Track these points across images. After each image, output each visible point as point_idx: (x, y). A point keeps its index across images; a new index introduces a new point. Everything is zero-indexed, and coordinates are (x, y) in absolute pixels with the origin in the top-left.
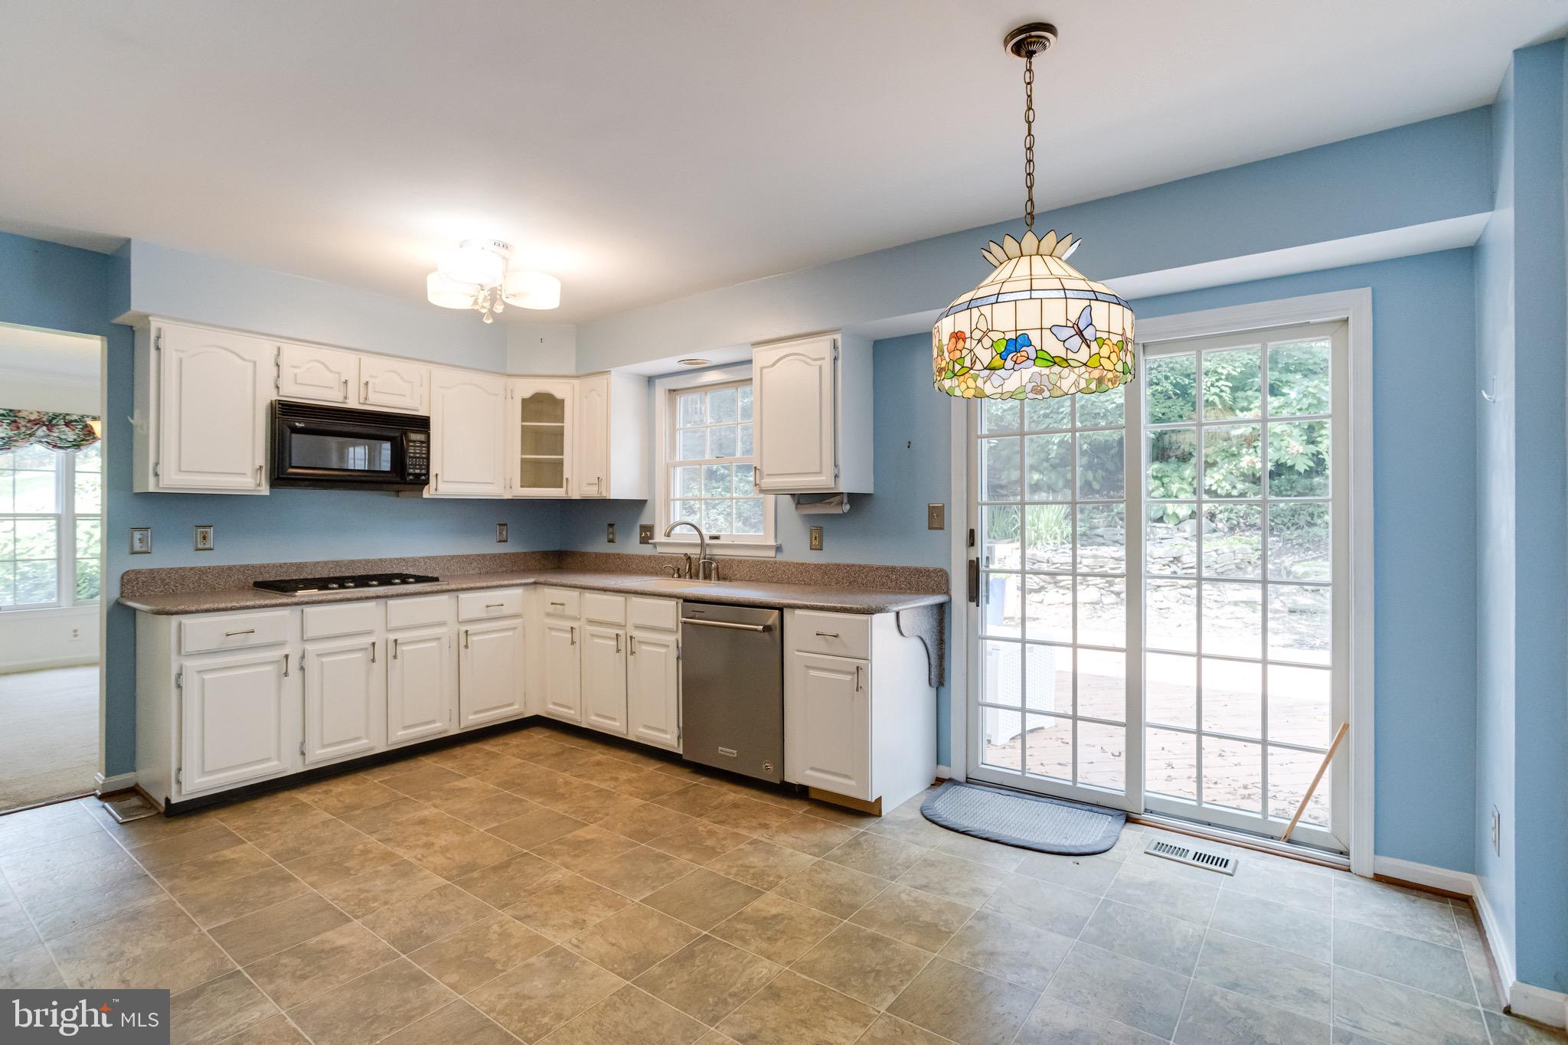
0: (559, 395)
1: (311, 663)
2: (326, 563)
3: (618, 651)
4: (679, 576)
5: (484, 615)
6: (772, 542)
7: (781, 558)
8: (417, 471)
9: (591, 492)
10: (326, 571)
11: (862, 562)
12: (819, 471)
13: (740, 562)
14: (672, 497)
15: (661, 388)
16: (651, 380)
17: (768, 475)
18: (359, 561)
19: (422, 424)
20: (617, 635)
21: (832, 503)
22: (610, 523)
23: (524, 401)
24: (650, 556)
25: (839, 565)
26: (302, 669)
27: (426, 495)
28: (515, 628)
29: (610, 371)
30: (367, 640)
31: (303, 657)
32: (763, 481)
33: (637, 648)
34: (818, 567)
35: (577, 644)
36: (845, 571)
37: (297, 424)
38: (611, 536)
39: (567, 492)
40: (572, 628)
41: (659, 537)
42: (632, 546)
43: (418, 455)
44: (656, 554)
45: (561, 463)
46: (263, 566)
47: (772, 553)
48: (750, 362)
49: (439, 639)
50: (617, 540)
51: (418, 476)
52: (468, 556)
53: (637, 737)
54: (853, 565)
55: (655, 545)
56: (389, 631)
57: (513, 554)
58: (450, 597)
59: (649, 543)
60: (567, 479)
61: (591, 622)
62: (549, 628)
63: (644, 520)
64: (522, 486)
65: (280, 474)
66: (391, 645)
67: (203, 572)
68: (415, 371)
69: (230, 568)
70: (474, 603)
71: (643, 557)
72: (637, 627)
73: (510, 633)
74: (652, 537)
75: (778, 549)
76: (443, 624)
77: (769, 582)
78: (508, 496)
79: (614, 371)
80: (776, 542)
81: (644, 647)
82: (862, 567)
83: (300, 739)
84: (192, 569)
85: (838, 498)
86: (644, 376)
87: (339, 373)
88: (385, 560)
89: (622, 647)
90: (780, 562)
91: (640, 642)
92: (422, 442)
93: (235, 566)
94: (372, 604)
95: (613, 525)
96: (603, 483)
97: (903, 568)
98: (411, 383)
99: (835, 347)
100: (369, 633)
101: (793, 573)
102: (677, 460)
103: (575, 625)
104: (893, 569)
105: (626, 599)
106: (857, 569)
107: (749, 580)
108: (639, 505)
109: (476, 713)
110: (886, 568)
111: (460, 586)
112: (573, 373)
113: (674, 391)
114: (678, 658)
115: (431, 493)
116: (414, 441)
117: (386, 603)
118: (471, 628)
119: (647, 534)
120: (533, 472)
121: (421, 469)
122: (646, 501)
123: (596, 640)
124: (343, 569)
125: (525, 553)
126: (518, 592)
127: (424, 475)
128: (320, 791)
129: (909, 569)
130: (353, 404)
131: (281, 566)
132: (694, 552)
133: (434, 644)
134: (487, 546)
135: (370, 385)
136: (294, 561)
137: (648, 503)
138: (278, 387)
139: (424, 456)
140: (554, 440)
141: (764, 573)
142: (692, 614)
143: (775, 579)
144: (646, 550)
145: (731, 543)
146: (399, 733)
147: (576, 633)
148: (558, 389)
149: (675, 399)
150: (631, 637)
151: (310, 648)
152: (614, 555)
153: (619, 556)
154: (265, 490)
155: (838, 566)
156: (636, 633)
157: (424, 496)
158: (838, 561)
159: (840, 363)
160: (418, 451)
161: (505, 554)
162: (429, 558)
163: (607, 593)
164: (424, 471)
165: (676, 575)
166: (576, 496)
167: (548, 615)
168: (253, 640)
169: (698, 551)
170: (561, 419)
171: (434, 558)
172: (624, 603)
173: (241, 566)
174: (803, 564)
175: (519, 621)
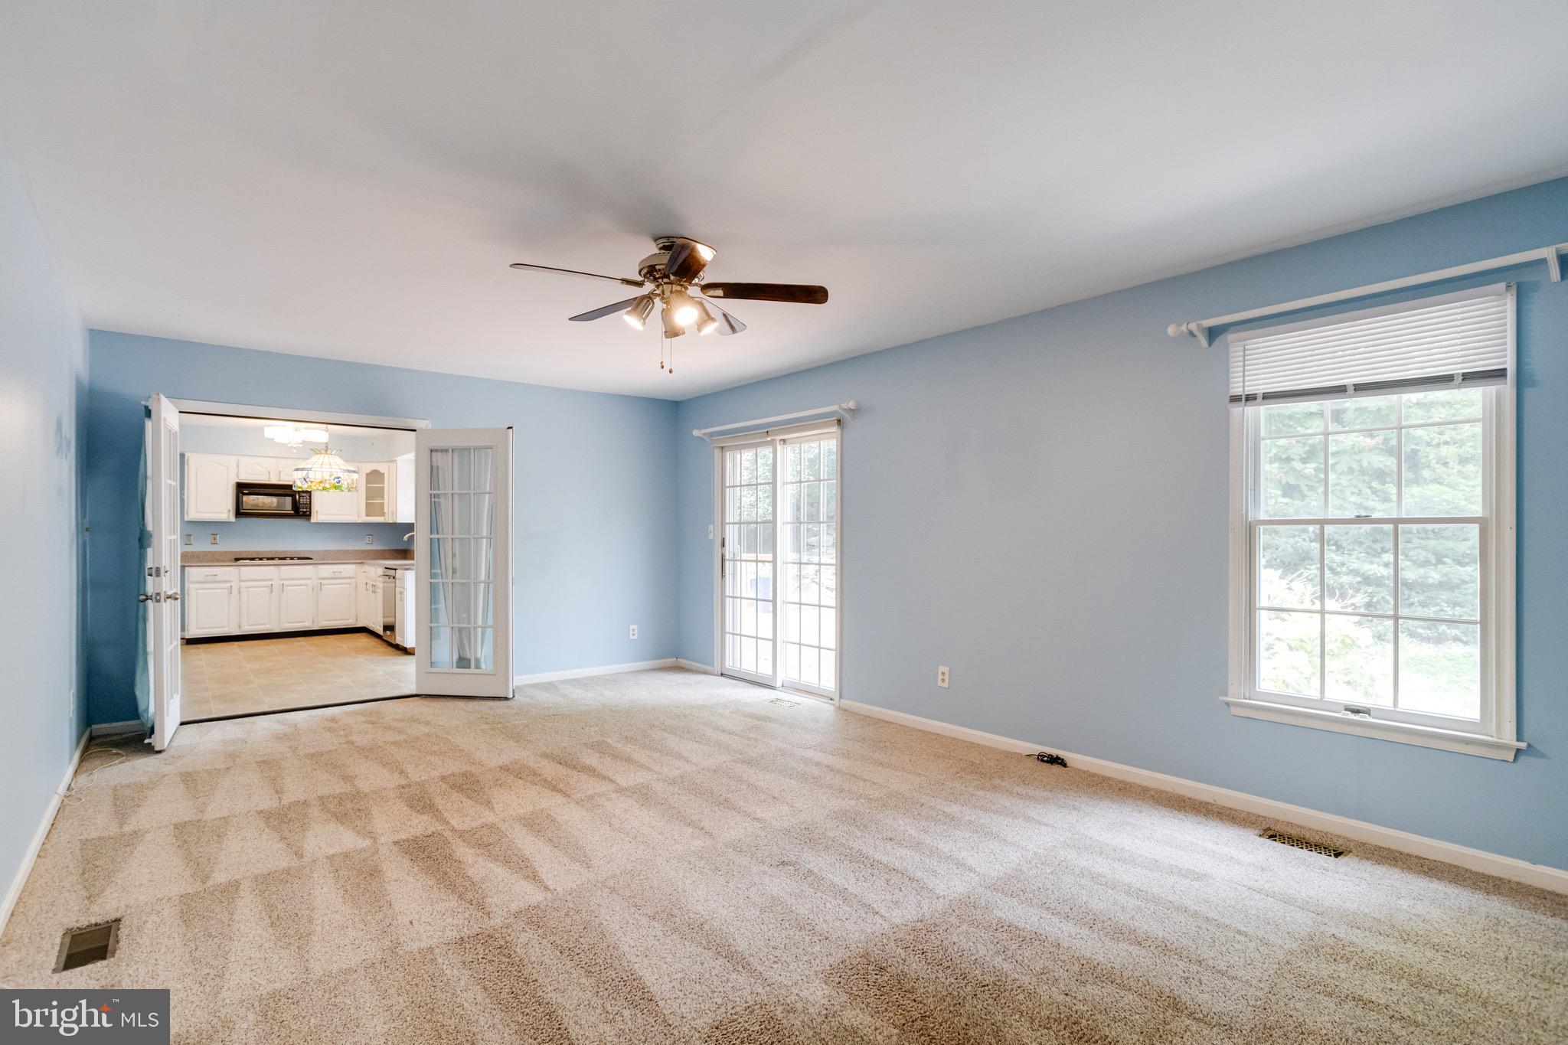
0: (382, 472)
1: (243, 590)
2: (271, 551)
5: (332, 576)
8: (305, 510)
23: (367, 474)
26: (239, 592)
27: (313, 520)
28: (350, 584)
29: (397, 459)
31: (239, 587)
37: (247, 491)
39: (385, 519)
45: (383, 505)
49: (307, 585)
51: (304, 512)
56: (281, 580)
58: (313, 567)
60: (385, 512)
64: (365, 516)
65: (240, 513)
66: (281, 586)
67: (213, 553)
69: (226, 552)
70: (326, 570)
73: (343, 585)
76: (310, 579)
78: (362, 521)
83: (237, 621)
84: (209, 552)
87: (268, 469)
92: (307, 500)
93: (228, 551)
94: (272, 568)
96: (394, 514)
100: (271, 580)
109: (325, 622)
112: (387, 460)
114: (382, 594)
115: (315, 520)
116: (303, 498)
117: (281, 567)
118: (324, 581)
120: (370, 509)
121: (306, 508)
124: (279, 554)
126: (352, 566)
130: (272, 481)
131: (248, 552)
133: (304, 587)
135: (281, 473)
136: (255, 550)
138: (239, 477)
139: (309, 506)
140: (380, 493)
146: (287, 625)
148: (382, 468)
151: (242, 584)
154: (232, 519)
157: (311, 521)
160: (305, 504)
164: (309, 510)
166: (388, 521)
168: (217, 578)
170: (383, 482)
171: (329, 551)
175: (353, 580)
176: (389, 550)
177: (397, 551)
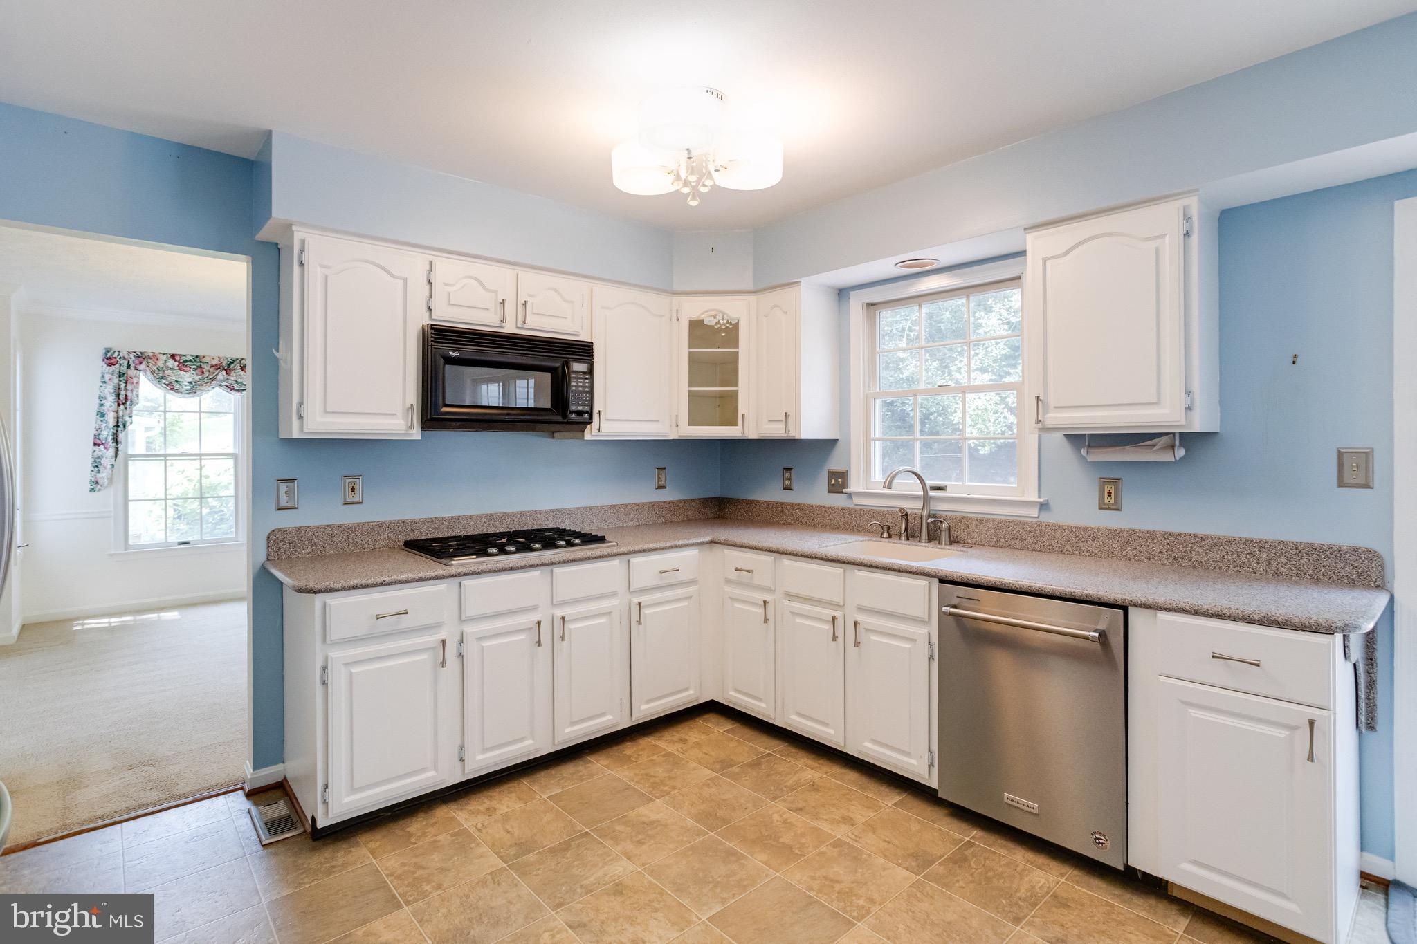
0: (733, 315)
1: (471, 649)
2: (479, 517)
3: (835, 638)
4: (890, 537)
5: (657, 582)
6: (1033, 497)
7: (1046, 518)
8: (580, 408)
9: (775, 431)
10: (479, 526)
11: (1196, 531)
12: (1155, 401)
13: (981, 521)
14: (872, 435)
15: (856, 303)
16: (842, 294)
18: (514, 514)
19: (584, 351)
20: (834, 618)
21: (1155, 446)
22: (785, 466)
23: (691, 325)
24: (842, 509)
25: (1154, 533)
26: (460, 655)
27: (587, 436)
28: (690, 597)
29: (800, 282)
30: (530, 619)
31: (461, 642)
32: (1048, 416)
33: (863, 637)
34: (1115, 534)
35: (771, 622)
36: (1164, 542)
37: (451, 353)
38: (787, 483)
39: (743, 432)
40: (765, 602)
41: (855, 485)
42: (816, 494)
43: (580, 389)
44: (852, 506)
45: (735, 395)
46: (414, 522)
47: (1034, 512)
48: (1022, 253)
49: (609, 613)
50: (795, 486)
51: (580, 413)
52: (626, 505)
53: (860, 752)
54: (1180, 534)
55: (850, 495)
56: (555, 606)
57: (673, 502)
58: (620, 563)
59: (842, 493)
60: (743, 415)
61: (790, 596)
62: (731, 598)
63: (835, 463)
64: (690, 424)
65: (433, 414)
66: (558, 623)
67: (351, 529)
68: (576, 288)
69: (380, 525)
70: (646, 567)
71: (832, 508)
72: (861, 609)
73: (685, 603)
74: (844, 485)
75: (1044, 507)
76: (613, 595)
77: (1028, 550)
78: (673, 436)
79: (804, 281)
80: (1039, 497)
81: (873, 637)
82: (1198, 539)
83: (459, 742)
84: (340, 526)
85: (1164, 440)
86: (833, 288)
87: (495, 292)
88: (541, 512)
89: (840, 633)
90: (1047, 525)
91: (867, 630)
92: (584, 373)
93: (384, 522)
94: (536, 573)
95: (789, 469)
96: (791, 419)
97: (1280, 542)
98: (572, 302)
99: (1188, 219)
100: (533, 609)
101: (1069, 540)
102: (878, 390)
103: (768, 598)
104: (1262, 544)
105: (844, 571)
106: (1190, 540)
107: (995, 546)
108: (827, 446)
109: (648, 702)
110: (1248, 542)
111: (632, 549)
112: (750, 287)
113: (873, 305)
114: (931, 658)
115: (593, 434)
116: (577, 372)
117: (552, 571)
118: (643, 599)
119: (838, 481)
120: (699, 408)
121: (584, 405)
122: (835, 441)
123: (798, 620)
124: (497, 524)
125: (684, 501)
126: (693, 552)
127: (587, 412)
128: (481, 808)
129: (1296, 545)
130: (510, 328)
131: (432, 521)
132: (915, 507)
133: (603, 620)
134: (645, 493)
135: (528, 304)
136: (446, 515)
137: (839, 446)
138: (430, 310)
139: (587, 389)
140: (727, 370)
141: (1021, 538)
142: (955, 601)
143: (1037, 547)
144: (837, 501)
145: (965, 496)
146: (567, 730)
147: (770, 607)
148: (734, 308)
149: (875, 315)
150: (856, 623)
151: (469, 629)
152: (792, 505)
153: (800, 507)
154: (416, 434)
155: (1152, 535)
156: (860, 617)
157: (586, 438)
158: (1151, 527)
159: (1195, 239)
160: (581, 384)
161: (665, 502)
162: (586, 509)
163: (814, 560)
164: (587, 409)
165: (885, 535)
166: (752, 435)
167: (728, 581)
168: (406, 622)
169: (919, 505)
170: (736, 344)
172: (843, 574)
173: (391, 522)
174: (1086, 529)
175: (694, 588)
176: (693, 500)
177: (705, 502)
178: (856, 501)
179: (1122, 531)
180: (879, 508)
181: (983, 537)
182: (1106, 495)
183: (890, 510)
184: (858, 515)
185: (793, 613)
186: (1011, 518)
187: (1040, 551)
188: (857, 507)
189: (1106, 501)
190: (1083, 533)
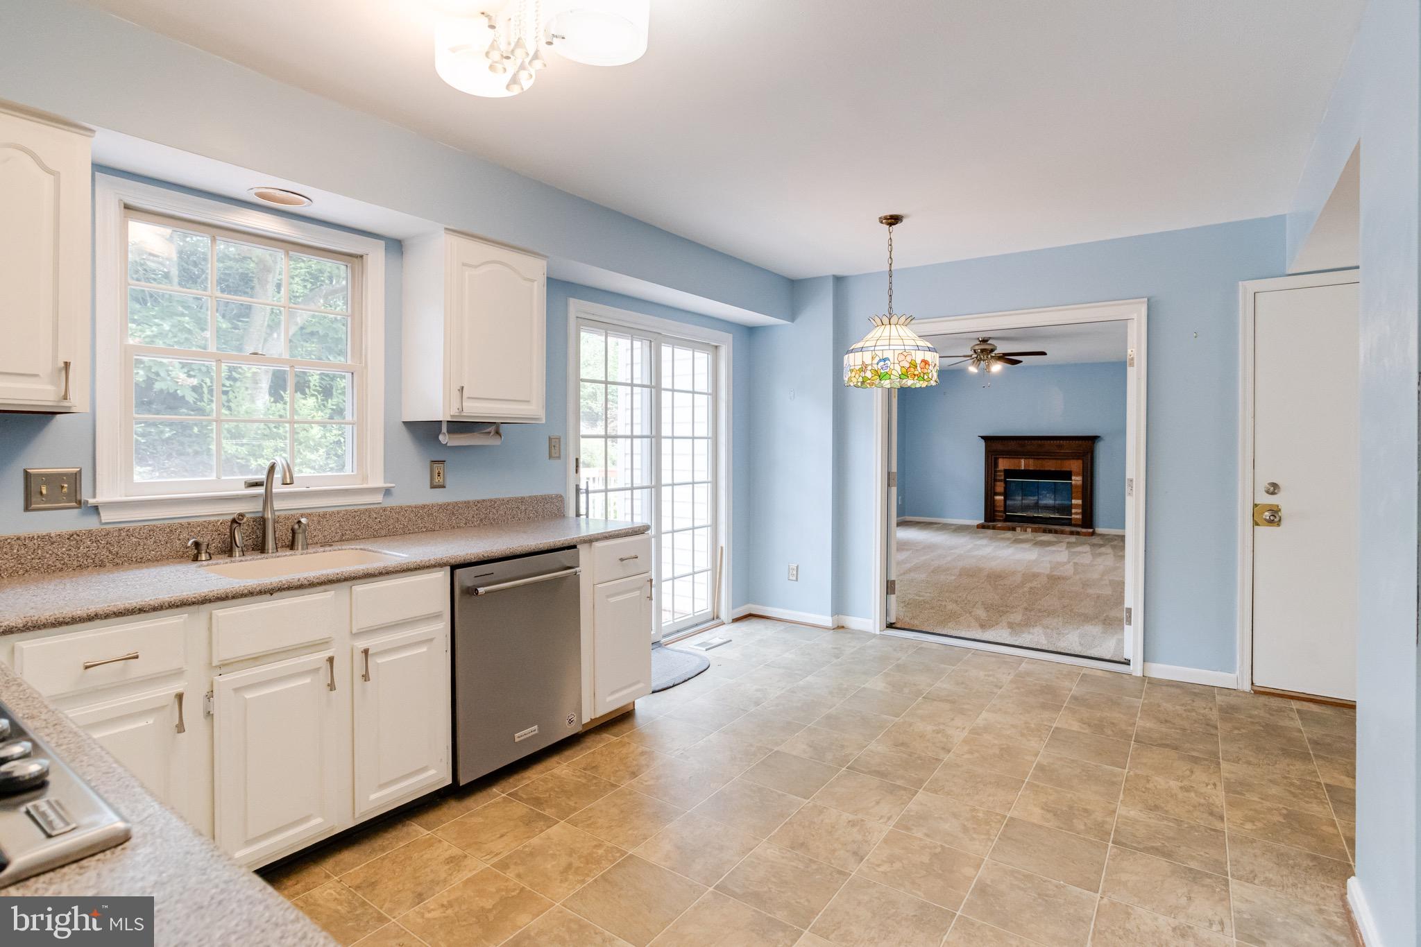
6: (380, 483)
7: (390, 502)
11: (493, 496)
13: (324, 515)
17: (469, 398)
25: (469, 502)
34: (443, 507)
41: (103, 493)
44: (102, 528)
47: (379, 498)
54: (484, 501)
55: (96, 509)
71: (41, 538)
74: (78, 494)
75: (387, 492)
77: (377, 537)
80: (385, 482)
82: (492, 503)
85: (492, 429)
89: (342, 676)
90: (392, 508)
91: (380, 653)
97: (530, 497)
101: (410, 520)
104: (522, 499)
106: (489, 504)
110: (517, 500)
119: (56, 488)
129: (536, 498)
141: (367, 527)
143: (383, 533)
144: (56, 523)
155: (467, 504)
158: (466, 498)
174: (423, 507)
178: (106, 516)
179: (449, 504)
180: (162, 522)
181: (326, 533)
182: (437, 475)
183: (183, 521)
184: (113, 540)
185: (236, 690)
186: (356, 508)
187: (385, 536)
188: (107, 527)
189: (437, 481)
190: (421, 511)
